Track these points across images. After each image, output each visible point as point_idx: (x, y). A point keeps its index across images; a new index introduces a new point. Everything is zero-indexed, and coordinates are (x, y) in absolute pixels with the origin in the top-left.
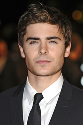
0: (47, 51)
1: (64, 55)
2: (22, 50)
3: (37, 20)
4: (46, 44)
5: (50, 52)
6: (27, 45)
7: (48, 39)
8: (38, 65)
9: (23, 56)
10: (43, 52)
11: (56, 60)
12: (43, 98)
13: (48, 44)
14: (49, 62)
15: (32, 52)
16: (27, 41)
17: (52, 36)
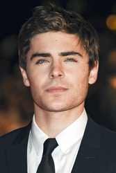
0: (63, 72)
1: (88, 80)
2: (24, 75)
3: (46, 28)
4: (60, 63)
5: (66, 74)
6: (32, 65)
7: (64, 54)
8: (50, 94)
9: (27, 83)
10: (56, 73)
11: (75, 86)
12: (57, 145)
13: (63, 63)
14: (66, 89)
15: (39, 75)
16: (32, 59)
17: (69, 50)
